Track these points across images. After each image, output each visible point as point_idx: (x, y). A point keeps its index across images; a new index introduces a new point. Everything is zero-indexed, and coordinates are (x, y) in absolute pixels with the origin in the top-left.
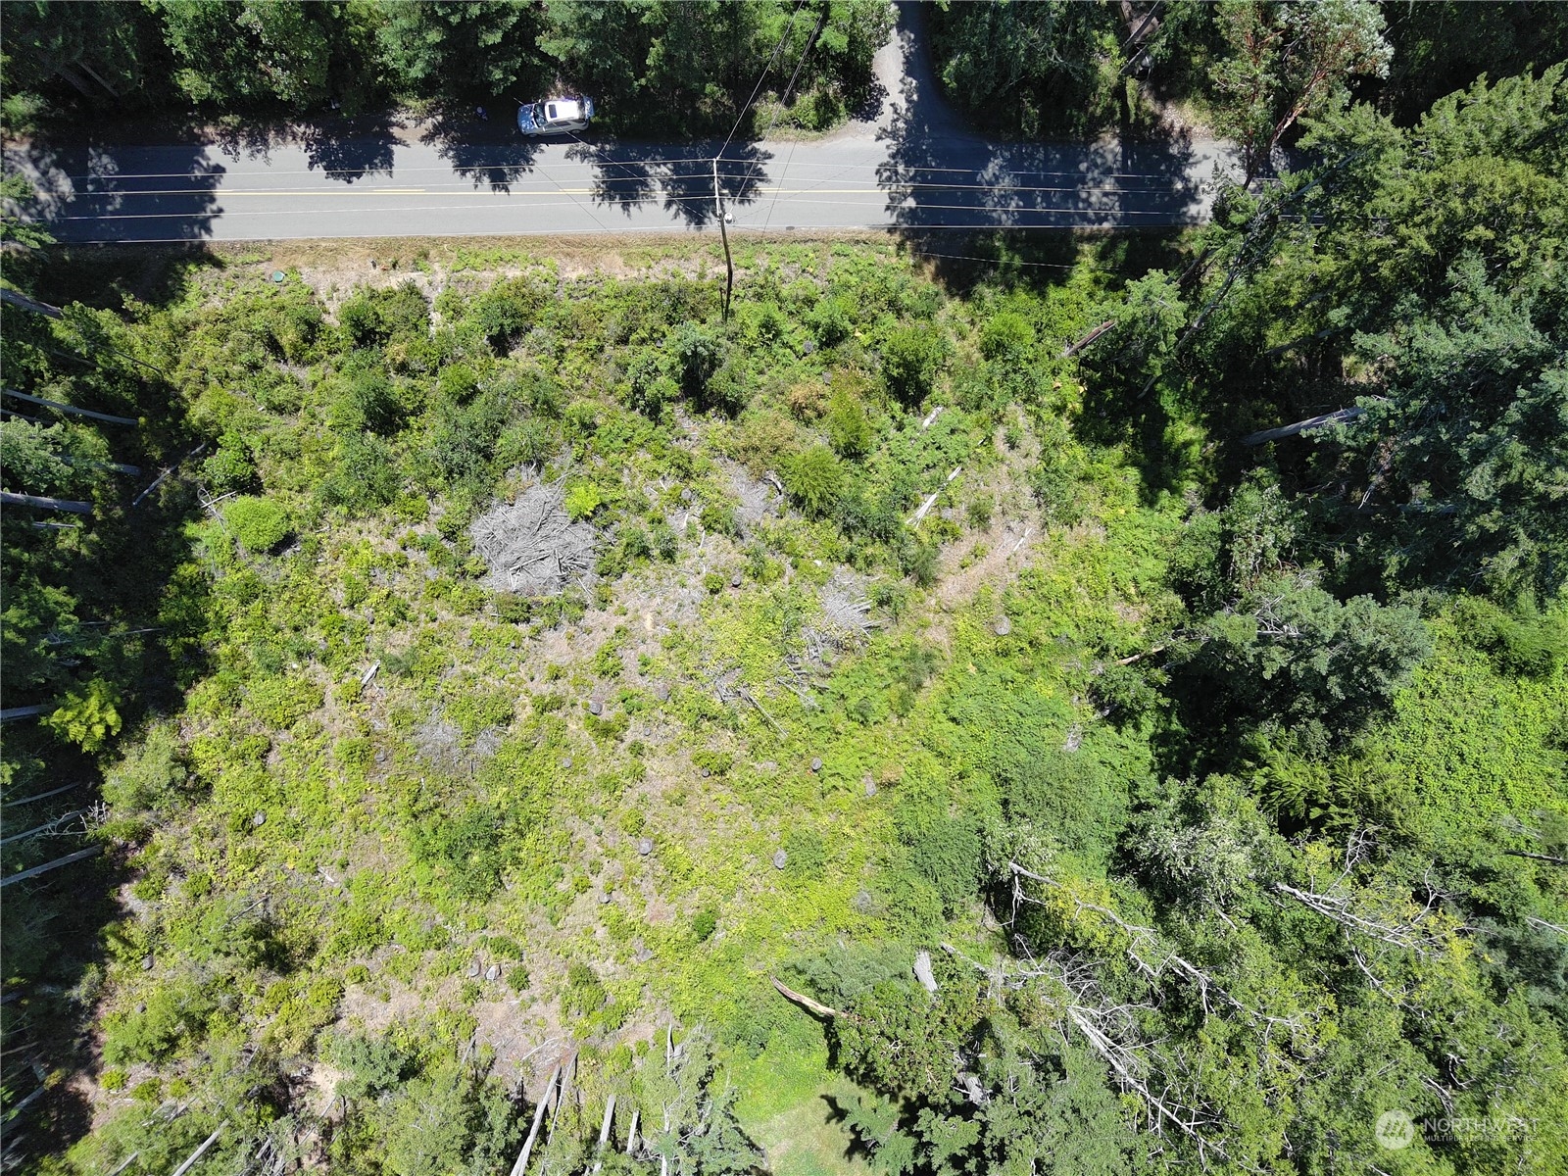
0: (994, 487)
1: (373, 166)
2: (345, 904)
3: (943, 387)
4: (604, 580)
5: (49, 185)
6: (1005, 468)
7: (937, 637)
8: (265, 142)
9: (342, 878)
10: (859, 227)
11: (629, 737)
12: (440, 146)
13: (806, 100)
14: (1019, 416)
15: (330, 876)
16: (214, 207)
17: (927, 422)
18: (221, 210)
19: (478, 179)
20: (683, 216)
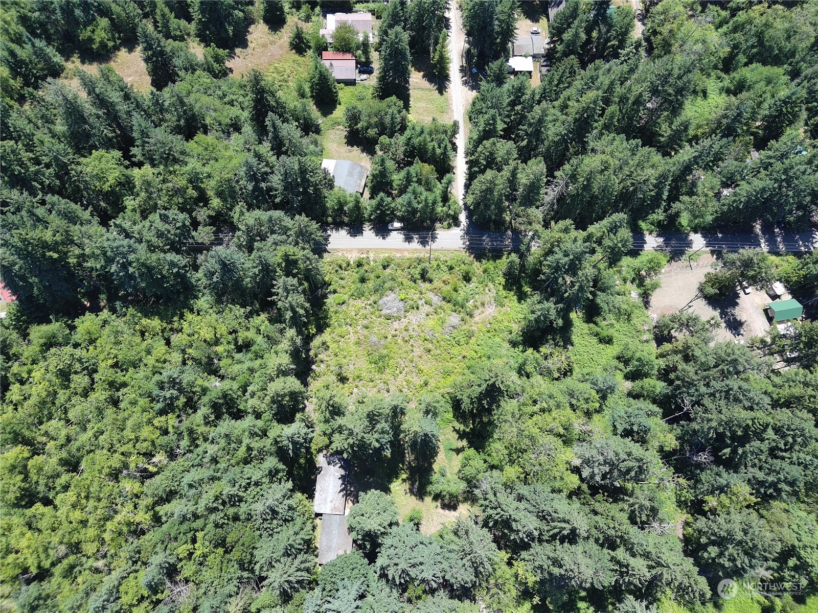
0: (486, 299)
1: (359, 235)
2: (354, 372)
3: (474, 279)
4: (405, 313)
6: (488, 295)
7: (474, 328)
8: (339, 230)
9: (354, 367)
10: (457, 248)
11: (410, 343)
12: (372, 231)
13: (445, 223)
14: (491, 285)
15: (351, 366)
17: (471, 286)
18: (330, 243)
19: (379, 237)
20: (421, 245)
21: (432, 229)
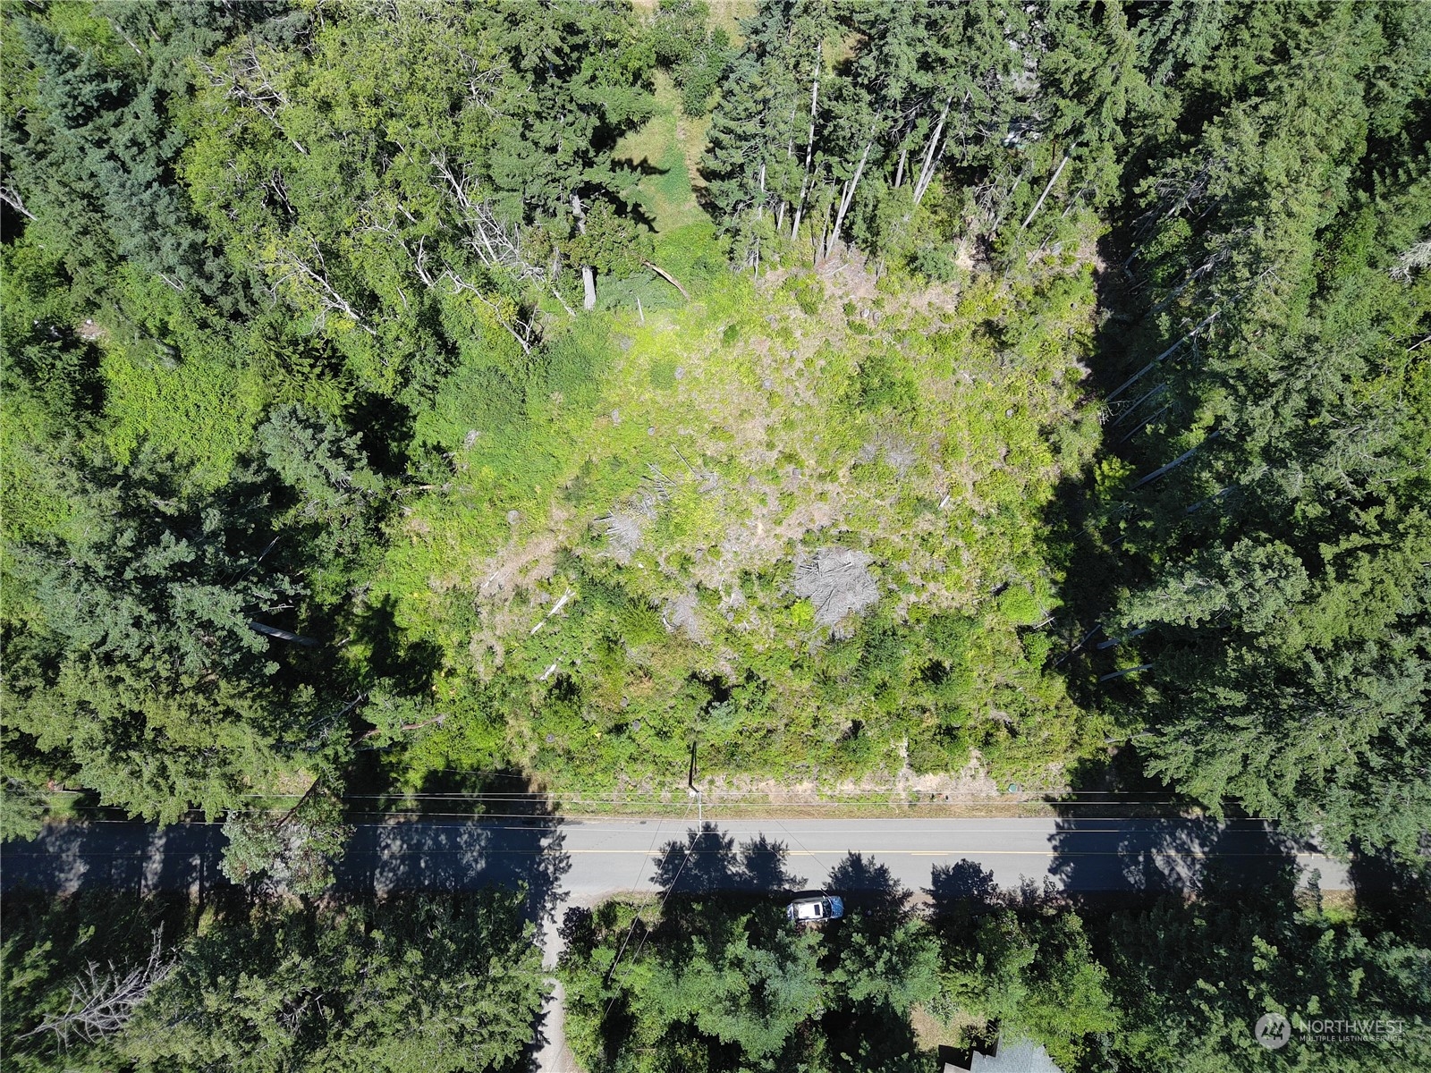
0: (507, 620)
1: (946, 872)
2: (956, 360)
3: (537, 695)
4: (789, 558)
5: (1169, 861)
6: (498, 633)
7: (559, 513)
8: (1024, 892)
9: (958, 376)
10: (588, 822)
11: (775, 454)
12: (899, 888)
13: (623, 924)
14: (484, 673)
15: (966, 378)
16: (1054, 843)
17: (553, 668)
18: (1049, 840)
19: (871, 863)
20: (720, 833)
21: (674, 902)
